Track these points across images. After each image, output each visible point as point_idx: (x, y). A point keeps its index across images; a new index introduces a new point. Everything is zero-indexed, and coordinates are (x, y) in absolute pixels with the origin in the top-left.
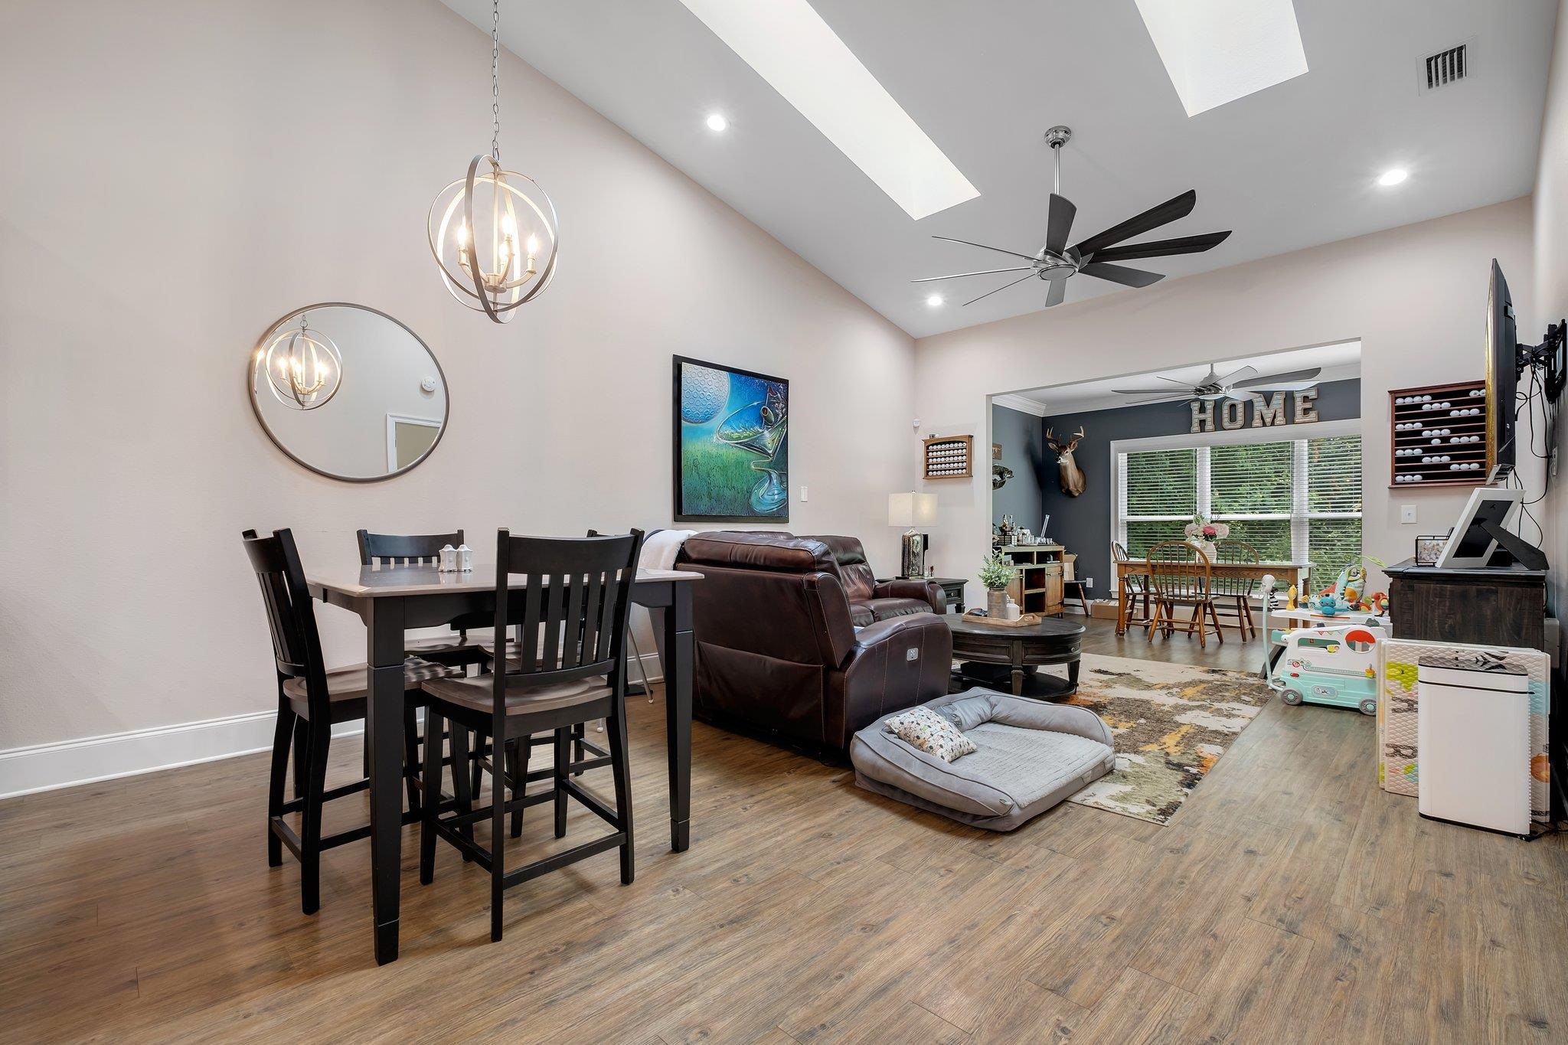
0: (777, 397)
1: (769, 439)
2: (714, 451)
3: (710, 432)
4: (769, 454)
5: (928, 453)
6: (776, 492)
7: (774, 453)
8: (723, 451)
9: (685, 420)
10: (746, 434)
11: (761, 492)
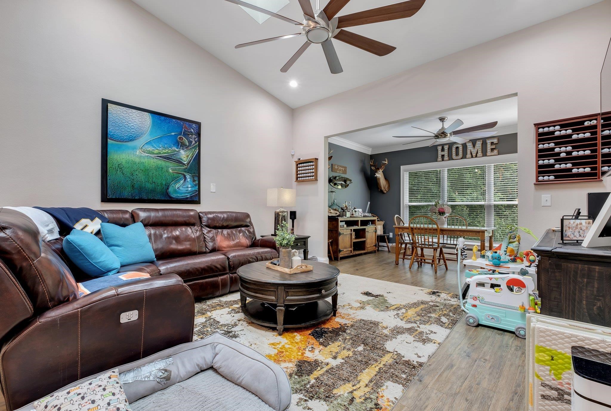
0: (191, 132)
1: (185, 155)
2: (137, 160)
3: (134, 148)
4: (184, 164)
5: (297, 168)
6: (189, 186)
7: (188, 164)
8: (146, 160)
9: (110, 139)
10: (165, 152)
11: (177, 186)
